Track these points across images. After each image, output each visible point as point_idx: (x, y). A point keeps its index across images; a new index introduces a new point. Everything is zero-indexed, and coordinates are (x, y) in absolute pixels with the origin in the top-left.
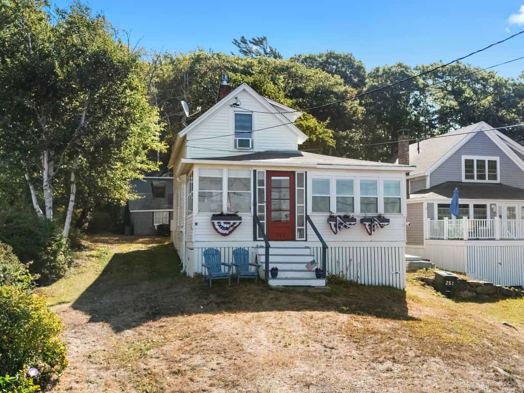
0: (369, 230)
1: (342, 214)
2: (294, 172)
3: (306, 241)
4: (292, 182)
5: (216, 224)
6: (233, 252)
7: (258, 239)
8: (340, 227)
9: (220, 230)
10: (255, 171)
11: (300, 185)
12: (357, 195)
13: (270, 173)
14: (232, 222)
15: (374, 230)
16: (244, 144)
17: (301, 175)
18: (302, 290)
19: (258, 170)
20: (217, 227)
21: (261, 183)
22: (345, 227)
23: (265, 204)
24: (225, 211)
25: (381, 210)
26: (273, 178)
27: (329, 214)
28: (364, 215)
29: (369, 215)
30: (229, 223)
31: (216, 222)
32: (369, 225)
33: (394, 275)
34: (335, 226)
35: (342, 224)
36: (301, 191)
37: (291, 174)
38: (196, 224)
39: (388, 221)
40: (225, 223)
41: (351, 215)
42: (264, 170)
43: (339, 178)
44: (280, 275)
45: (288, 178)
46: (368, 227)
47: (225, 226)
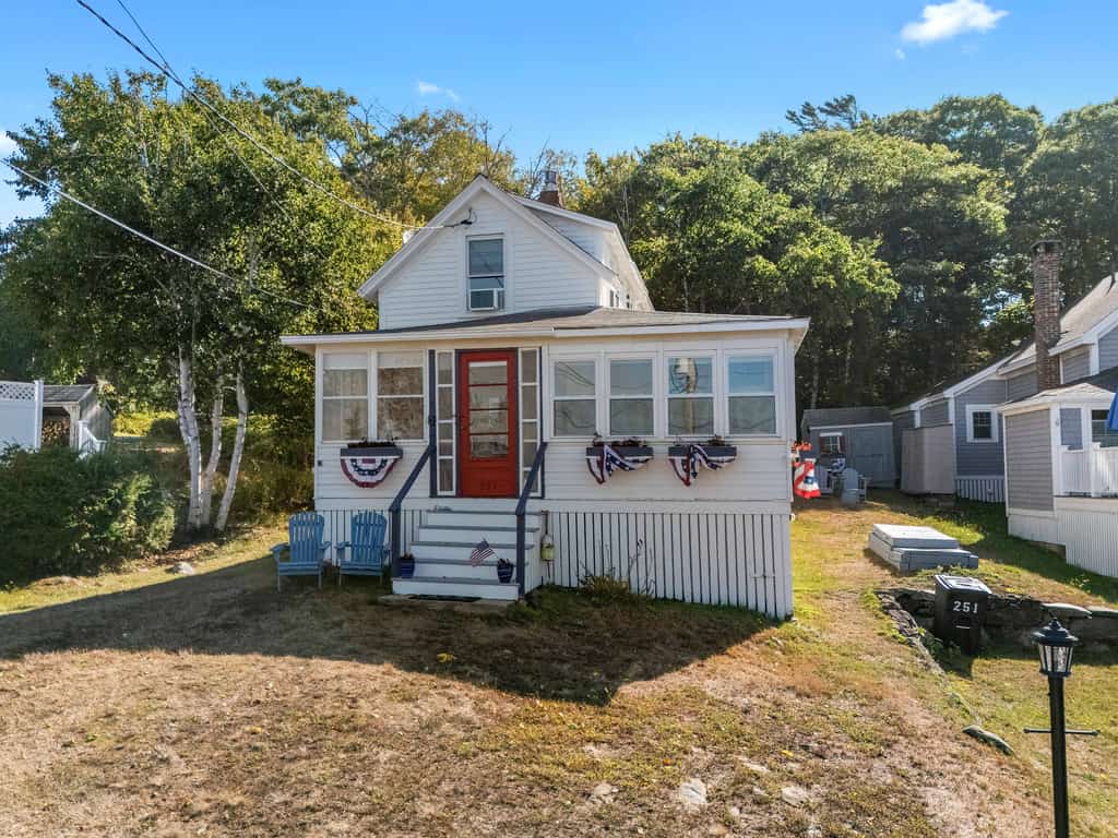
0: (683, 474)
1: (620, 438)
2: (514, 351)
3: (542, 497)
4: (512, 372)
5: (348, 463)
6: (354, 520)
7: (439, 493)
8: (609, 468)
9: (356, 476)
10: (432, 353)
11: (529, 375)
12: (661, 394)
13: (464, 357)
14: (378, 459)
15: (695, 474)
16: (480, 299)
17: (530, 356)
18: (439, 605)
19: (438, 349)
20: (351, 470)
21: (445, 378)
22: (622, 466)
23: (454, 421)
24: (372, 436)
25: (721, 427)
26: (472, 365)
27: (589, 440)
28: (674, 439)
29: (688, 438)
30: (373, 461)
31: (348, 459)
32: (684, 463)
33: (760, 583)
34: (600, 464)
35: (613, 460)
36: (530, 392)
37: (509, 354)
38: (320, 463)
39: (732, 451)
40: (364, 461)
41: (642, 438)
42: (451, 349)
43: (614, 357)
44: (419, 570)
45: (504, 363)
46: (679, 467)
47: (364, 466)
